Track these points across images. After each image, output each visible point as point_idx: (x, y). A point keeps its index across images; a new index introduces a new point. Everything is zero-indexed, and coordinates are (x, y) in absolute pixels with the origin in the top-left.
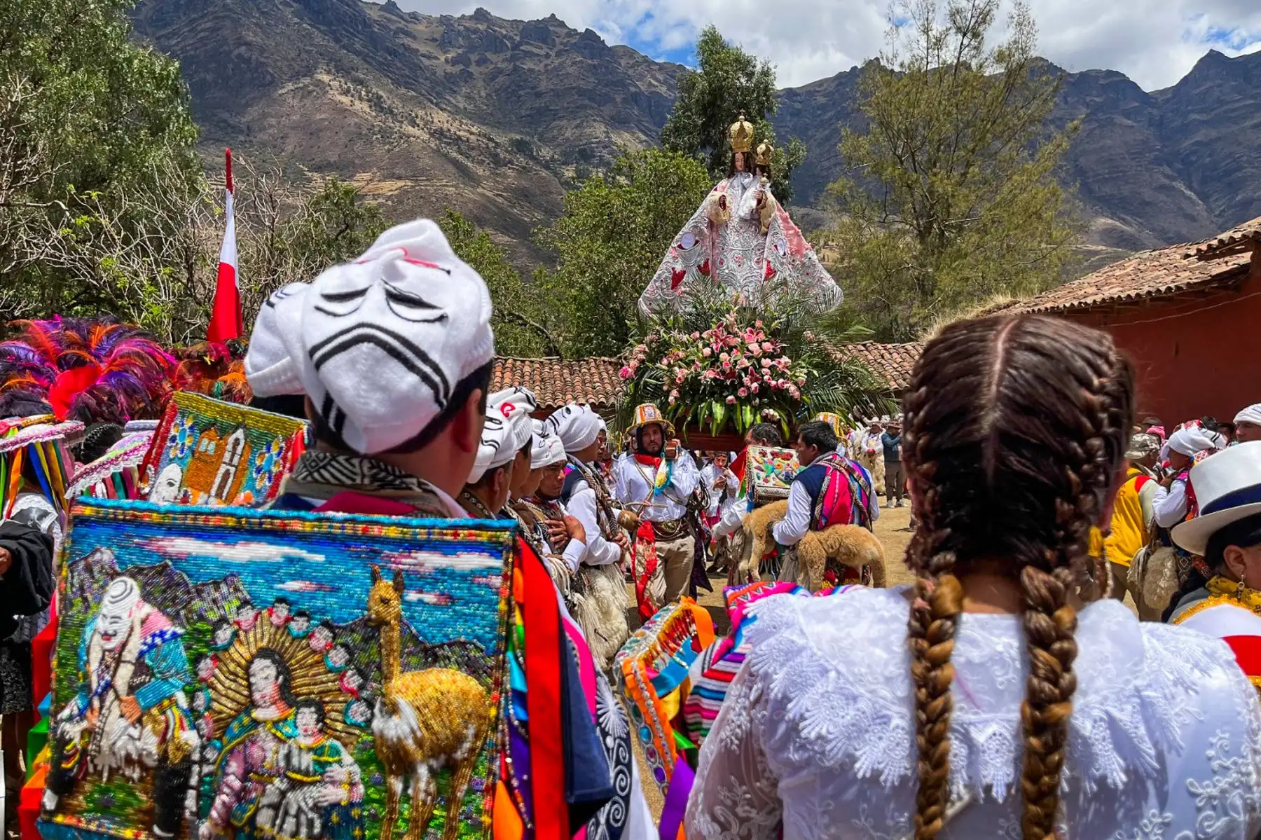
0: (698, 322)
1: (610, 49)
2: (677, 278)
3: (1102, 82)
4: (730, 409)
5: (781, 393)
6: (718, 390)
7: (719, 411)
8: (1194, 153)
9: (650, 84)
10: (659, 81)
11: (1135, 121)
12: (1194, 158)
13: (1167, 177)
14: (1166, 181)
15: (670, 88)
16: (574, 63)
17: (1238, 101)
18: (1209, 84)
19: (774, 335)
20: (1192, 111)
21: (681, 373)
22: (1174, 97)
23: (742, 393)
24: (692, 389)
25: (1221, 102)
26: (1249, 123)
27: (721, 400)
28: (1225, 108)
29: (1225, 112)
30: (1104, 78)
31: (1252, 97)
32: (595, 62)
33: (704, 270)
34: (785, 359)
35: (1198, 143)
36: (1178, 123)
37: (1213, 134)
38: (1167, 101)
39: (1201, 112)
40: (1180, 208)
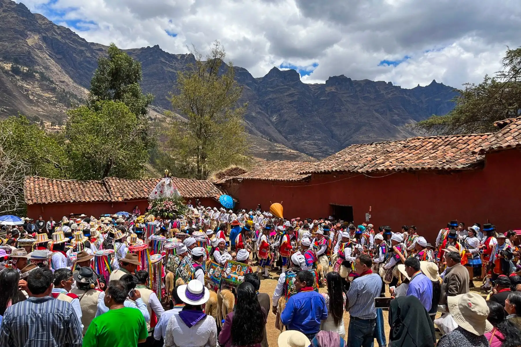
0: (161, 200)
1: (32, 14)
2: (156, 193)
3: (240, 71)
4: (168, 213)
5: (175, 211)
6: (166, 211)
7: (166, 214)
8: (269, 102)
9: (53, 34)
10: (57, 33)
11: (250, 87)
12: (269, 104)
13: (260, 109)
14: (260, 111)
15: (63, 37)
16: (13, 17)
17: (282, 86)
18: (274, 79)
19: (173, 202)
20: (269, 87)
21: (160, 208)
22: (263, 81)
23: (170, 211)
24: (162, 211)
25: (278, 86)
26: (285, 94)
27: (167, 212)
28: (278, 88)
29: (279, 89)
30: (240, 70)
31: (287, 85)
32: (24, 19)
33: (161, 192)
34: (176, 206)
35: (270, 99)
36: (264, 90)
37: (275, 96)
38: (261, 82)
39: (271, 88)
40: (264, 121)
